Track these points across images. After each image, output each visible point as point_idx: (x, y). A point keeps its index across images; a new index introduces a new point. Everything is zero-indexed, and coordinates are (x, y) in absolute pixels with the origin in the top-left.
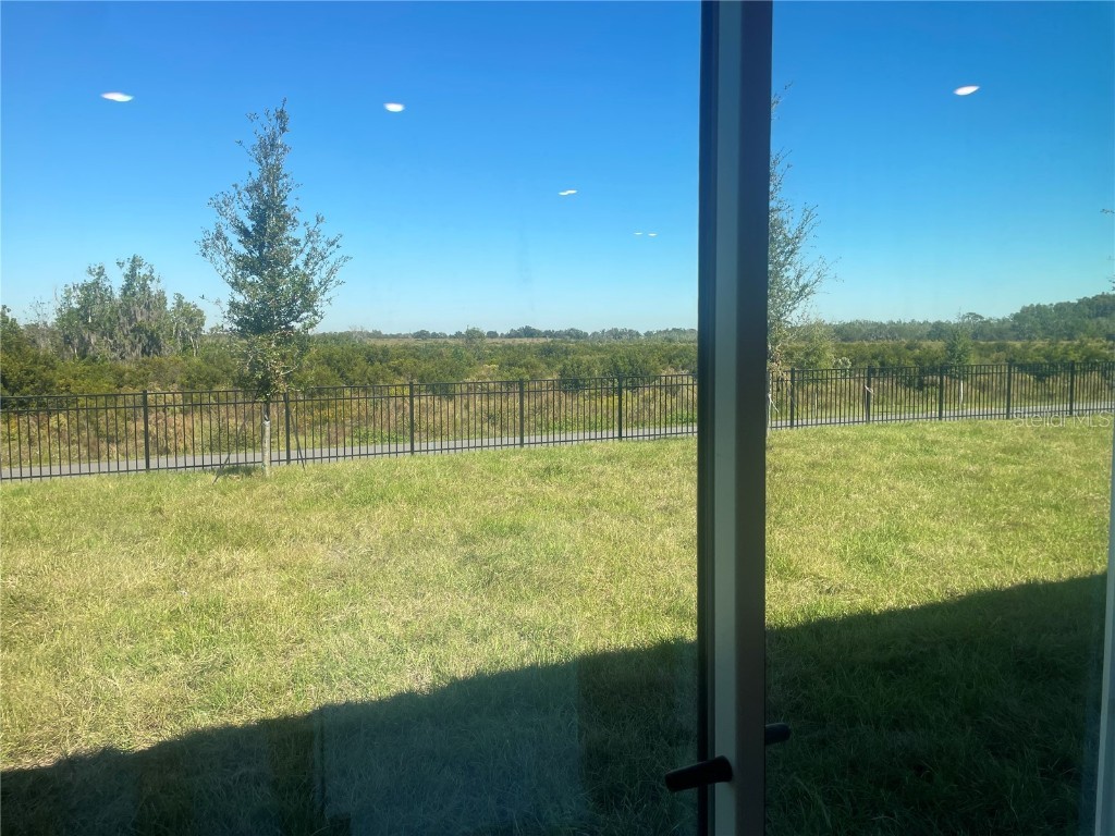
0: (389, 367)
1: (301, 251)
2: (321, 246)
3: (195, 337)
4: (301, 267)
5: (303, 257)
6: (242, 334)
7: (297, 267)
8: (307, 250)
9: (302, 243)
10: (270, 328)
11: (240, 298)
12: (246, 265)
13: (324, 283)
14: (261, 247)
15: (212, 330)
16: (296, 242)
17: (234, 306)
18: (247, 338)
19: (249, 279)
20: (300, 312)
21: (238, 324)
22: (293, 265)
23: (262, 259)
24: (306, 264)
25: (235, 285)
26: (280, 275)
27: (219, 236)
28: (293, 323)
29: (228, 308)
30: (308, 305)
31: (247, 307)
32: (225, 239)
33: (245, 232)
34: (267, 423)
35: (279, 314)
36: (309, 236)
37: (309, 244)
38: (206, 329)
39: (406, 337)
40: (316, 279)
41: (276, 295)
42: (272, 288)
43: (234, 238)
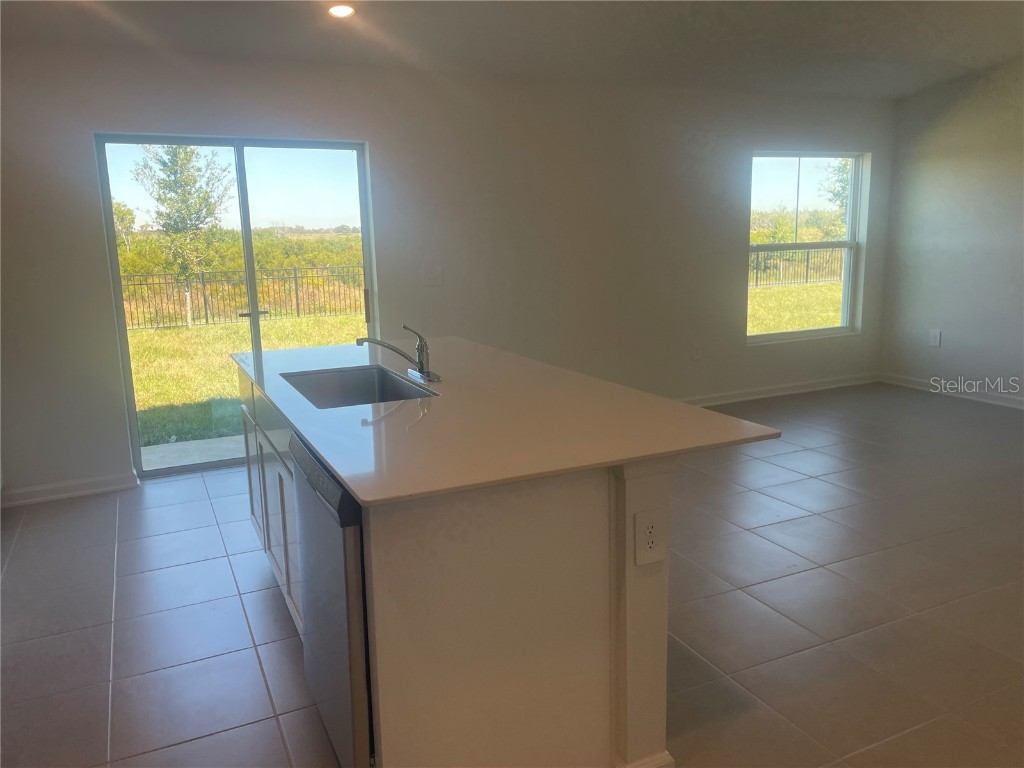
0: (305, 260)
1: (203, 176)
2: (217, 172)
3: (127, 234)
4: (204, 186)
5: (205, 179)
6: (166, 233)
7: (201, 187)
8: (207, 175)
9: (204, 170)
10: (185, 229)
11: (163, 209)
12: (165, 185)
13: (220, 198)
14: (175, 173)
15: (142, 227)
16: (199, 170)
17: (159, 214)
18: (170, 236)
19: (169, 196)
20: (205, 218)
21: (163, 226)
22: (198, 185)
23: (176, 182)
24: (207, 184)
25: (159, 199)
26: (189, 193)
27: (146, 166)
28: (201, 226)
29: (155, 216)
30: (211, 213)
31: (168, 215)
32: (151, 168)
33: (164, 164)
34: (187, 294)
35: (191, 220)
36: (208, 165)
37: (209, 171)
38: (136, 227)
39: (327, 231)
40: (215, 194)
41: (187, 207)
42: (184, 201)
43: (157, 167)
